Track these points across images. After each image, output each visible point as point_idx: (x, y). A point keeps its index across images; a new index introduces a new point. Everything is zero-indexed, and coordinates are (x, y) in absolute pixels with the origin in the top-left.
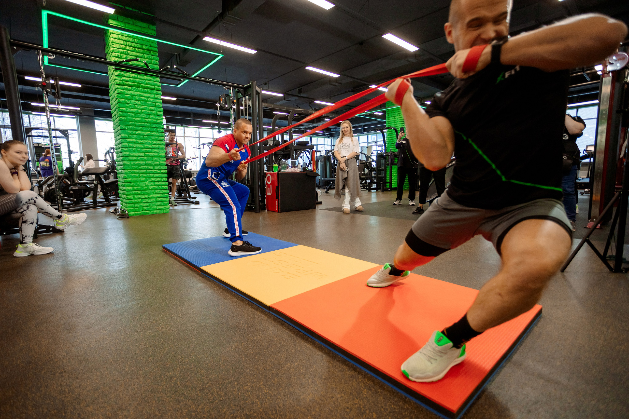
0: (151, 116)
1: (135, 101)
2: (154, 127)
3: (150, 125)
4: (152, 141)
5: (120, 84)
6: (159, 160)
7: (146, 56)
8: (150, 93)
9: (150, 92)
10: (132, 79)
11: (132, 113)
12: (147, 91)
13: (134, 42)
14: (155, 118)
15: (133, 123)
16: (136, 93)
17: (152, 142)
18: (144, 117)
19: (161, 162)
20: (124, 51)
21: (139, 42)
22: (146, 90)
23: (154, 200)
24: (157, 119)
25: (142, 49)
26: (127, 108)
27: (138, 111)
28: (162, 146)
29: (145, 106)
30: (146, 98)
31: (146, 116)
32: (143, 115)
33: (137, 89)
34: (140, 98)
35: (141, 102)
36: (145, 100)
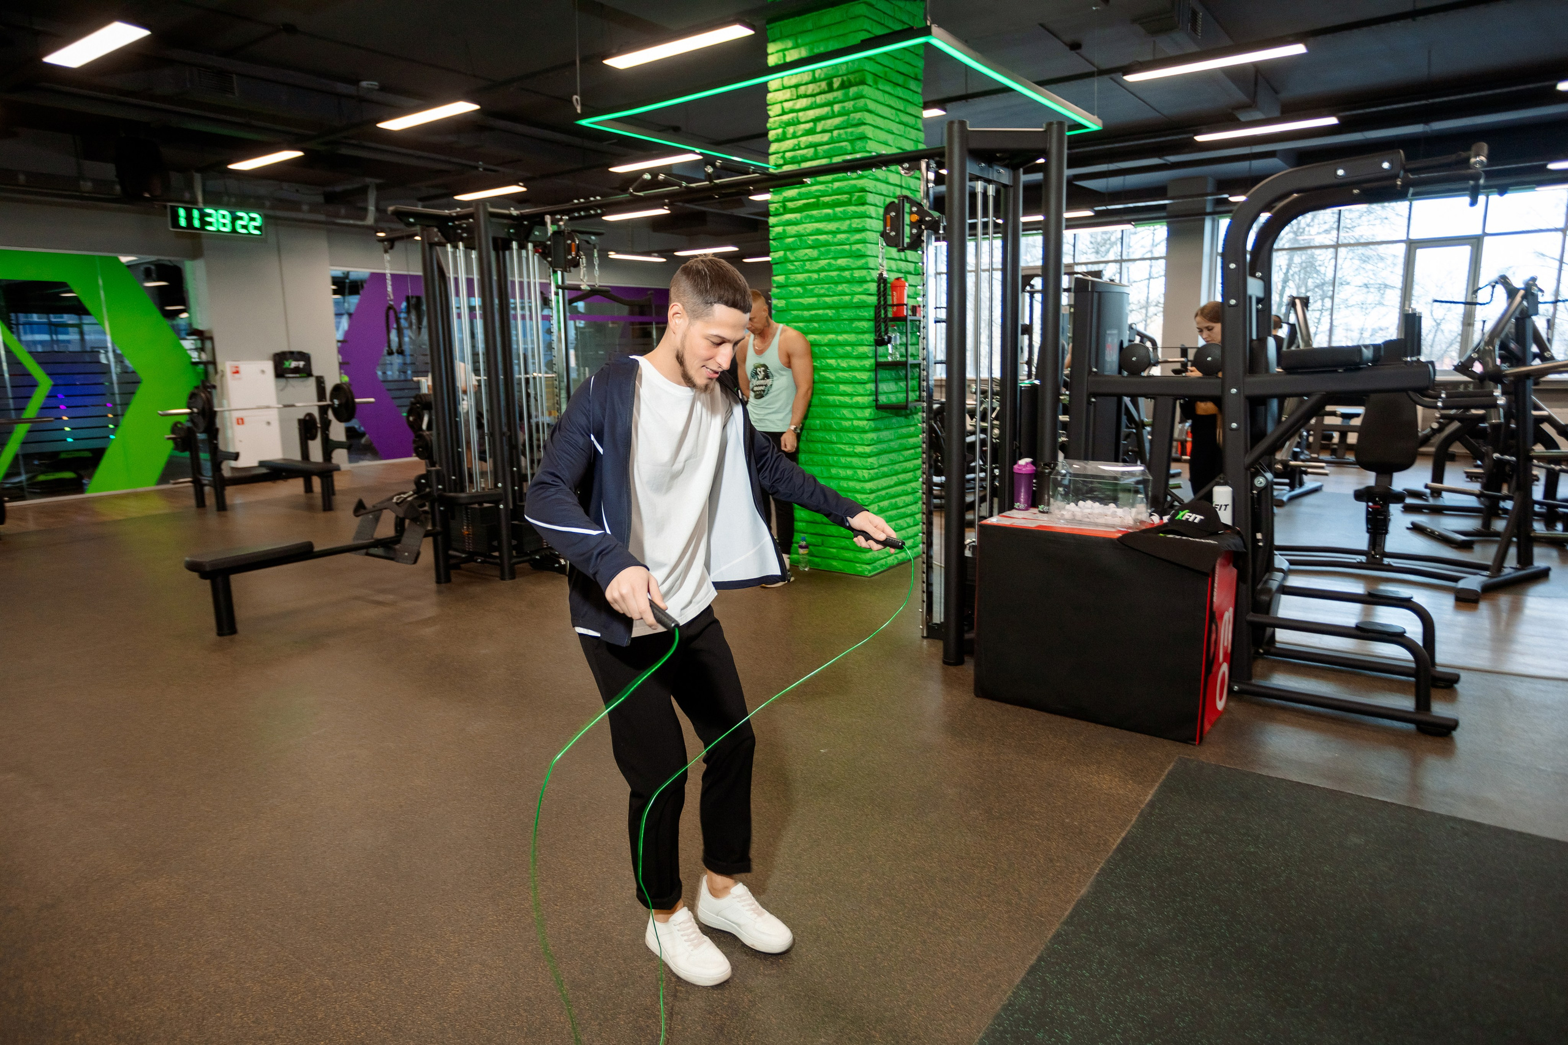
0: (840, 288)
1: (807, 251)
2: (845, 317)
3: (837, 312)
6: (851, 416)
7: (837, 107)
8: (841, 219)
9: (840, 215)
11: (799, 284)
12: (835, 214)
14: (847, 291)
15: (800, 313)
16: (811, 227)
17: (838, 364)
18: (822, 291)
19: (856, 423)
20: (791, 116)
21: (823, 76)
24: (853, 294)
25: (831, 89)
26: (788, 273)
27: (810, 277)
28: (860, 373)
29: (827, 261)
30: (830, 236)
31: (828, 289)
32: (822, 288)
33: (811, 217)
34: (817, 239)
35: (820, 251)
36: (827, 241)
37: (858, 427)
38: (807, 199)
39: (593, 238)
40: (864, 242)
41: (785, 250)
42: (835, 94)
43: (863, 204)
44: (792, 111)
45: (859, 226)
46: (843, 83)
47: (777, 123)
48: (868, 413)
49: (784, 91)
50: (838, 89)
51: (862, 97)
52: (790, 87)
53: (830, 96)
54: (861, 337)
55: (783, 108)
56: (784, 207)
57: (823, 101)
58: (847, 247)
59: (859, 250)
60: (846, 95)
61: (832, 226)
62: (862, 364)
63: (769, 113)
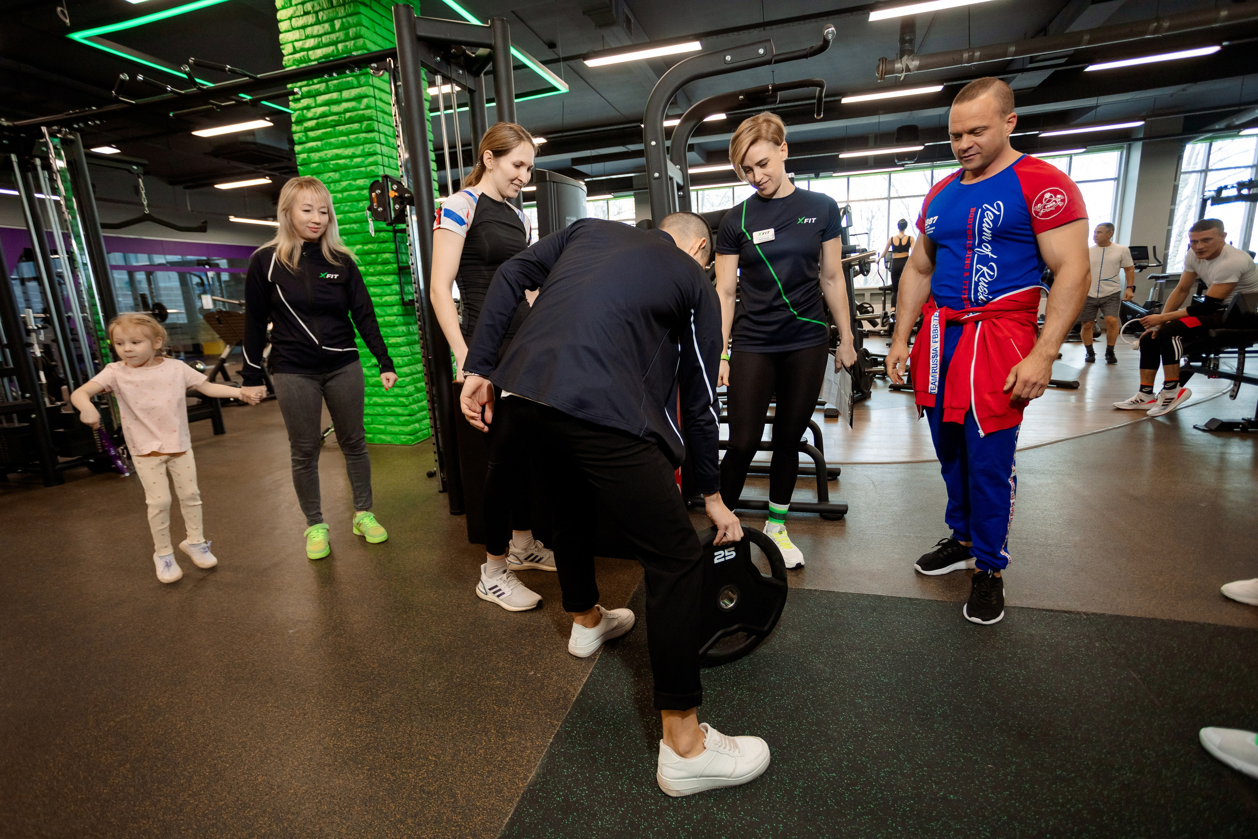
1: (331, 174)
3: (362, 226)
4: (368, 267)
5: (301, 141)
6: (383, 314)
8: (355, 145)
9: (353, 141)
10: (320, 120)
12: (350, 141)
13: (318, 22)
16: (331, 153)
17: (368, 270)
18: (347, 209)
19: (387, 319)
20: (302, 54)
21: (325, 18)
22: (345, 138)
23: (379, 410)
25: (333, 31)
28: (386, 277)
29: (348, 182)
30: (348, 160)
31: (350, 206)
32: (347, 206)
33: (330, 144)
34: (337, 163)
35: (340, 174)
36: (345, 164)
37: (389, 322)
38: (326, 128)
39: (135, 167)
40: (376, 164)
41: (312, 175)
42: (338, 34)
43: (372, 131)
44: (302, 50)
45: (371, 150)
46: (343, 23)
47: (291, 61)
48: (396, 309)
49: (294, 32)
50: (339, 30)
51: (361, 37)
52: (298, 28)
53: (333, 37)
54: (384, 245)
55: (294, 47)
56: (307, 136)
57: (328, 40)
58: (363, 169)
59: (372, 171)
60: (347, 35)
61: (348, 151)
62: (386, 268)
63: (283, 51)
